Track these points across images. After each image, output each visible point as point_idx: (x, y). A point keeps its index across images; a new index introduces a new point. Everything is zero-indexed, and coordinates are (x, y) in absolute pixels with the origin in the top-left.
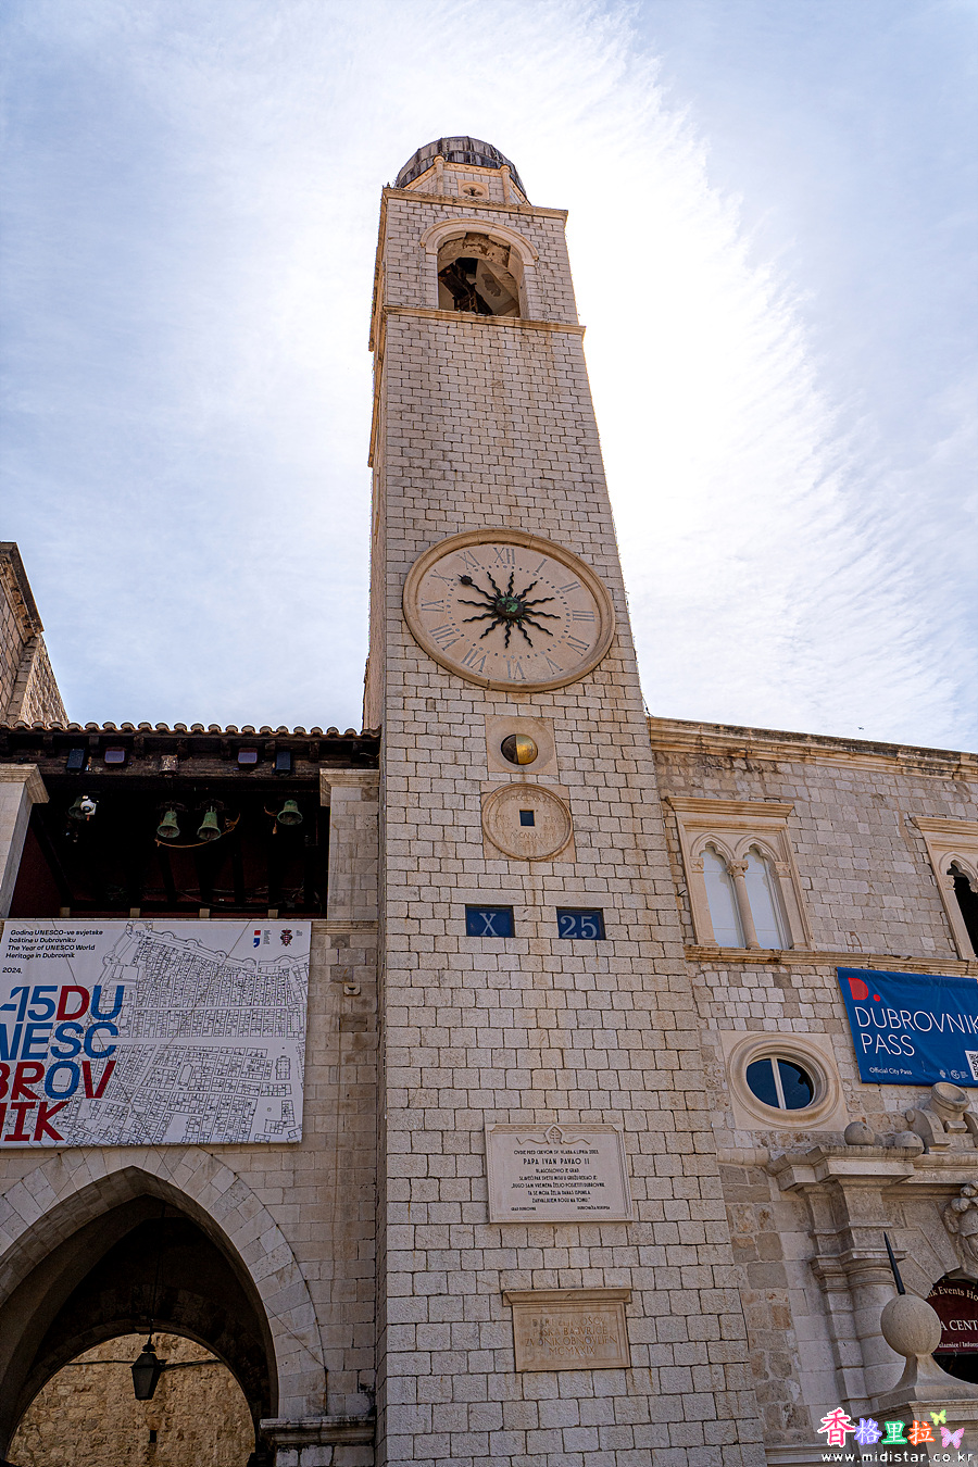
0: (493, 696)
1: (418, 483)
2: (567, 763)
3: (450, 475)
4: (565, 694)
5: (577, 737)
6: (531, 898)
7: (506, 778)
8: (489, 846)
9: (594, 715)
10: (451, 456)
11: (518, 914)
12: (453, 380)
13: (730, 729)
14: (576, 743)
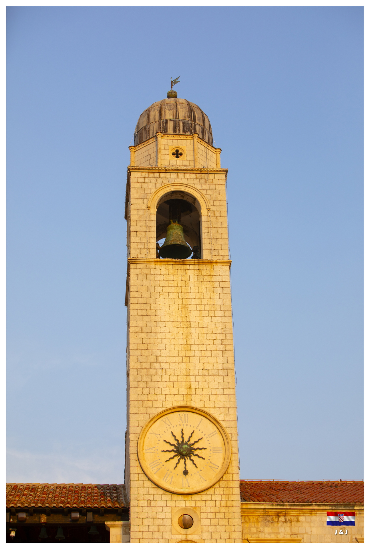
0: (176, 497)
1: (145, 379)
2: (205, 529)
3: (160, 372)
4: (206, 494)
5: (211, 516)
7: (179, 537)
9: (218, 504)
10: (161, 359)
12: (163, 307)
14: (209, 518)
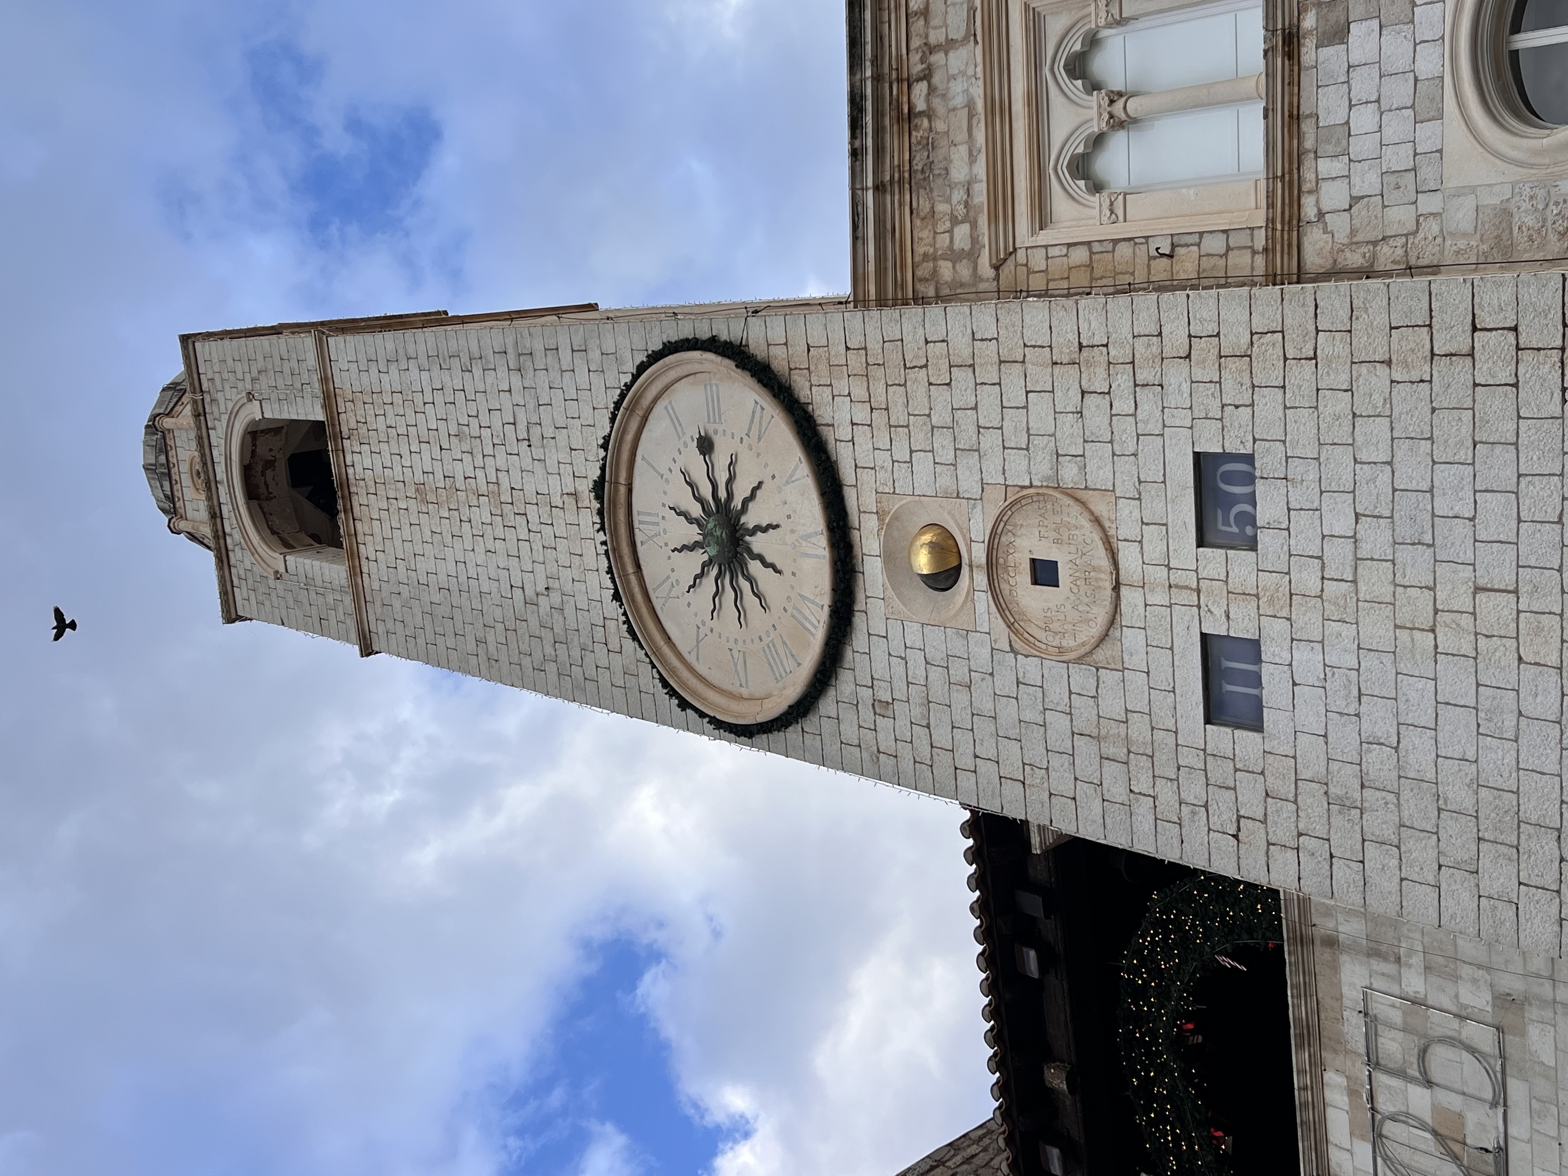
2: (945, 480)
3: (555, 599)
6: (1185, 593)
7: (983, 600)
8: (1100, 656)
9: (861, 414)
10: (529, 591)
11: (1215, 627)
12: (431, 564)
13: (855, 125)
14: (911, 456)
